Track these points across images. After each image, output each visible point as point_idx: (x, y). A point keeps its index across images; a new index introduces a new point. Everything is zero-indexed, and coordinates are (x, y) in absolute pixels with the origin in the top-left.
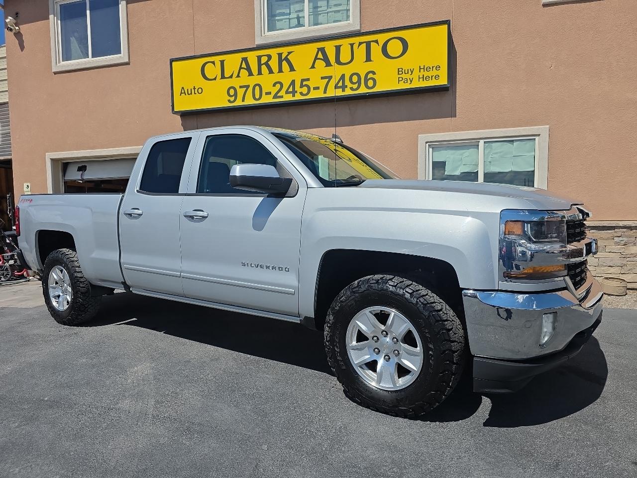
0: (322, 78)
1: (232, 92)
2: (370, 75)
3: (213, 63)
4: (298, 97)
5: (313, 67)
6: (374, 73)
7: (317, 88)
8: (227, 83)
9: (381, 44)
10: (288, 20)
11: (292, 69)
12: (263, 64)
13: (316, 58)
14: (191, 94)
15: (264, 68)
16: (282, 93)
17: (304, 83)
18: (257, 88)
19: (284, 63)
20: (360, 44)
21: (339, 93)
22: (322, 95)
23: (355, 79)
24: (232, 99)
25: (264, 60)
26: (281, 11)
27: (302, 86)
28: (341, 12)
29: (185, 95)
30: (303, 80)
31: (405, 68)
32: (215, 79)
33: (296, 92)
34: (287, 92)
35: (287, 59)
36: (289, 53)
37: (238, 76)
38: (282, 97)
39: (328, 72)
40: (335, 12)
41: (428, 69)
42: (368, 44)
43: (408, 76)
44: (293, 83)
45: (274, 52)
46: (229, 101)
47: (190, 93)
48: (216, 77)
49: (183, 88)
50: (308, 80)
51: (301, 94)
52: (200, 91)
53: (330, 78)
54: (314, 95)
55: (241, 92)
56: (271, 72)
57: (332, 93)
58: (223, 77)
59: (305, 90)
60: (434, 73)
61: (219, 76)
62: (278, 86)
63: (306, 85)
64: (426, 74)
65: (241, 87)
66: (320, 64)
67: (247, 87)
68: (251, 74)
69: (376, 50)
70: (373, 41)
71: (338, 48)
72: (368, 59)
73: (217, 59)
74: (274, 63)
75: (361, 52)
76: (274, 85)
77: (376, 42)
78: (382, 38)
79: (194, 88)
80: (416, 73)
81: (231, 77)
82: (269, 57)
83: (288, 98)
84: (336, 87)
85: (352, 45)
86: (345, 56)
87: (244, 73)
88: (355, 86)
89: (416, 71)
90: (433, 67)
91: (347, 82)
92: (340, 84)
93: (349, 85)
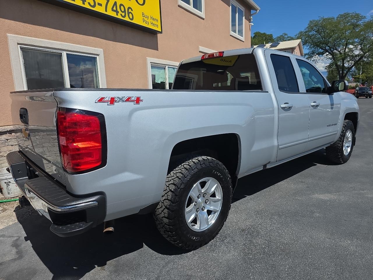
2: (130, 10)
4: (87, 6)
6: (132, 10)
7: (100, 5)
21: (114, 15)
22: (104, 12)
23: (122, 8)
31: (145, 14)
41: (153, 19)
43: (146, 19)
57: (110, 13)
59: (92, 2)
60: (155, 22)
80: (150, 20)
84: (113, 10)
88: (123, 14)
89: (150, 18)
90: (155, 19)
91: (119, 10)
92: (115, 9)
93: (120, 12)
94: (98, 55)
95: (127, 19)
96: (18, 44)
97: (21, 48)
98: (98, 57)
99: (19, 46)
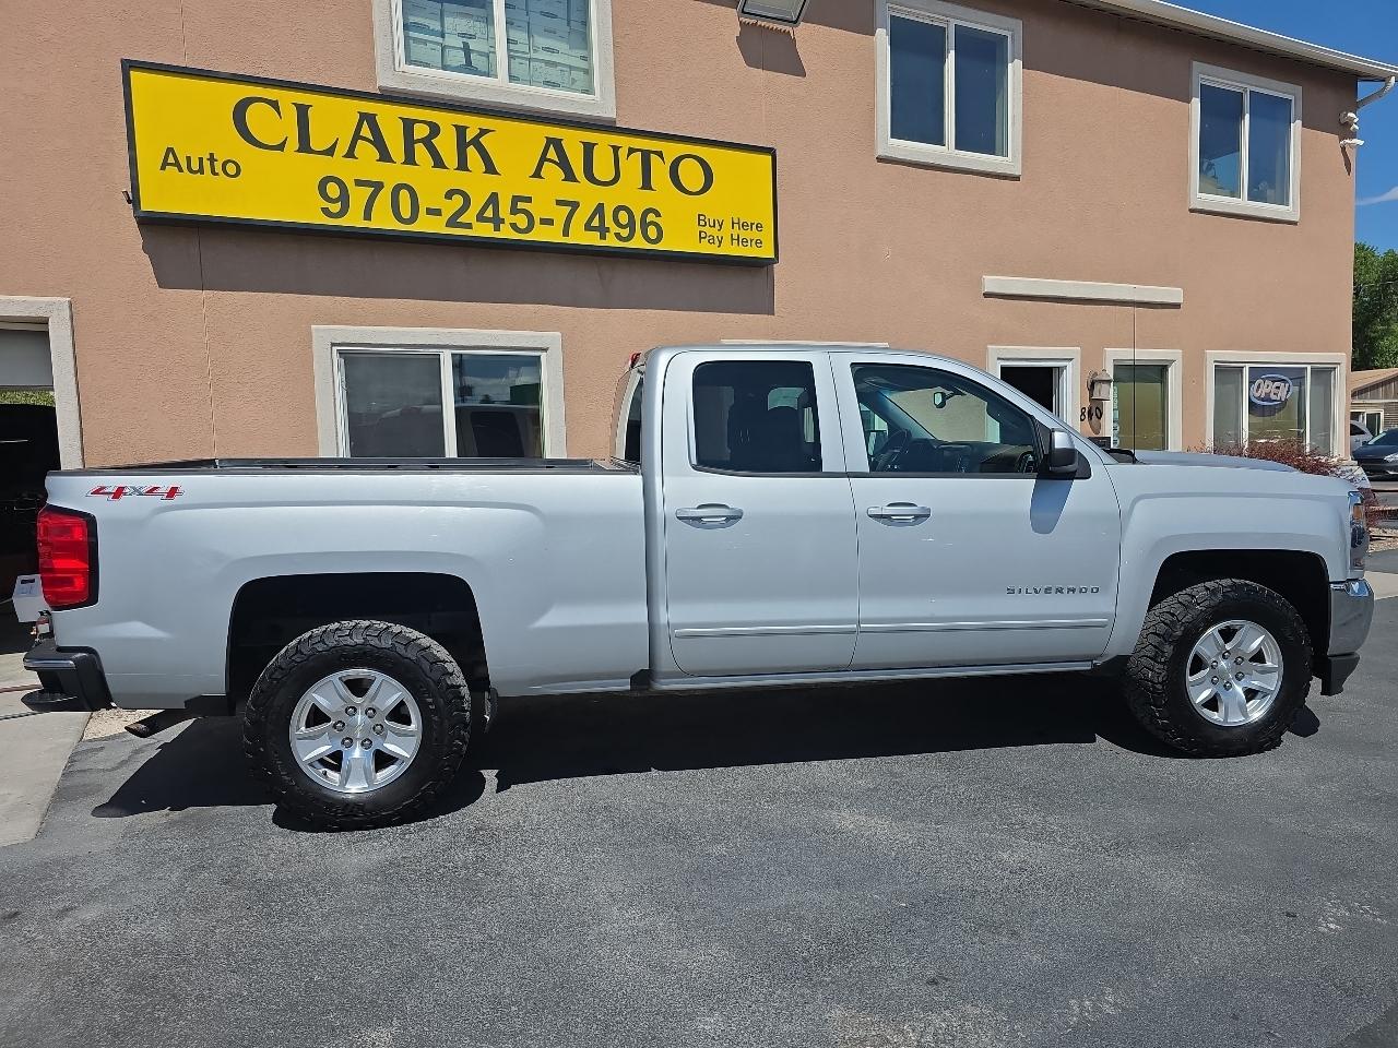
0: (559, 203)
1: (333, 190)
2: (651, 217)
3: (275, 105)
4: (506, 233)
5: (537, 174)
6: (658, 214)
7: (548, 222)
8: (320, 167)
9: (669, 160)
10: (439, 48)
11: (490, 168)
12: (419, 141)
13: (543, 159)
14: (201, 170)
15: (420, 150)
16: (469, 216)
17: (521, 205)
18: (404, 195)
19: (471, 151)
20: (631, 151)
21: (592, 239)
22: (559, 238)
23: (623, 217)
24: (335, 208)
25: (421, 131)
26: (417, 20)
27: (514, 210)
28: (559, 68)
29: (181, 170)
30: (516, 199)
31: (711, 217)
32: (281, 147)
33: (503, 221)
34: (481, 218)
35: (476, 142)
36: (483, 132)
37: (350, 154)
38: (469, 226)
39: (570, 191)
40: (548, 63)
41: (744, 225)
42: (646, 155)
43: (714, 232)
44: (493, 199)
45: (446, 120)
46: (326, 211)
47: (195, 166)
48: (284, 142)
49: (170, 150)
50: (529, 200)
51: (514, 226)
52: (231, 169)
53: (575, 205)
54: (540, 234)
55: (359, 197)
56: (439, 162)
57: (580, 237)
58: (305, 146)
59: (522, 221)
60: (753, 234)
61: (293, 143)
62: (458, 201)
63: (525, 212)
64: (744, 234)
65: (359, 183)
66: (552, 171)
67: (378, 186)
68: (385, 156)
69: (660, 170)
70: (655, 153)
71: (589, 149)
72: (647, 185)
73: (288, 99)
74: (446, 144)
75: (632, 167)
76: (449, 195)
77: (660, 154)
78: (672, 150)
79: (212, 159)
80: (727, 230)
81: (330, 152)
82: (435, 129)
83: (484, 231)
84: (588, 227)
85: (616, 149)
86: (603, 170)
87: (366, 150)
88: (625, 233)
89: (727, 225)
90: (752, 224)
91: (609, 222)
92: (596, 223)
93: (614, 229)
94: (545, 350)
95: (638, 243)
96: (333, 345)
97: (341, 353)
98: (543, 356)
99: (335, 349)
